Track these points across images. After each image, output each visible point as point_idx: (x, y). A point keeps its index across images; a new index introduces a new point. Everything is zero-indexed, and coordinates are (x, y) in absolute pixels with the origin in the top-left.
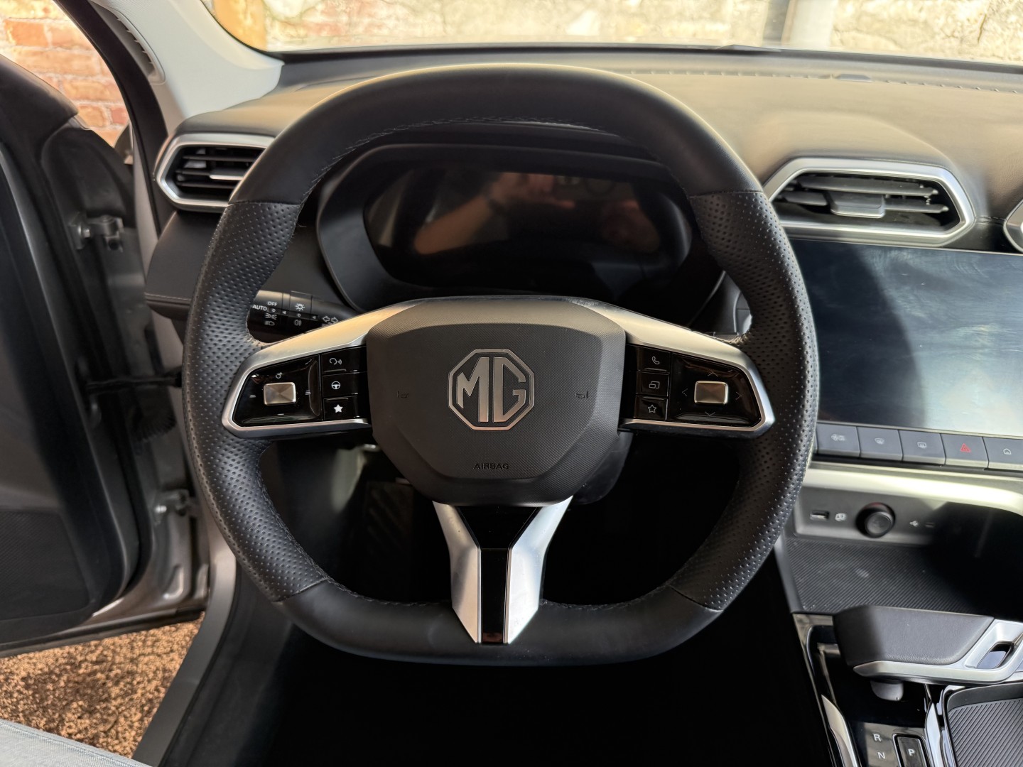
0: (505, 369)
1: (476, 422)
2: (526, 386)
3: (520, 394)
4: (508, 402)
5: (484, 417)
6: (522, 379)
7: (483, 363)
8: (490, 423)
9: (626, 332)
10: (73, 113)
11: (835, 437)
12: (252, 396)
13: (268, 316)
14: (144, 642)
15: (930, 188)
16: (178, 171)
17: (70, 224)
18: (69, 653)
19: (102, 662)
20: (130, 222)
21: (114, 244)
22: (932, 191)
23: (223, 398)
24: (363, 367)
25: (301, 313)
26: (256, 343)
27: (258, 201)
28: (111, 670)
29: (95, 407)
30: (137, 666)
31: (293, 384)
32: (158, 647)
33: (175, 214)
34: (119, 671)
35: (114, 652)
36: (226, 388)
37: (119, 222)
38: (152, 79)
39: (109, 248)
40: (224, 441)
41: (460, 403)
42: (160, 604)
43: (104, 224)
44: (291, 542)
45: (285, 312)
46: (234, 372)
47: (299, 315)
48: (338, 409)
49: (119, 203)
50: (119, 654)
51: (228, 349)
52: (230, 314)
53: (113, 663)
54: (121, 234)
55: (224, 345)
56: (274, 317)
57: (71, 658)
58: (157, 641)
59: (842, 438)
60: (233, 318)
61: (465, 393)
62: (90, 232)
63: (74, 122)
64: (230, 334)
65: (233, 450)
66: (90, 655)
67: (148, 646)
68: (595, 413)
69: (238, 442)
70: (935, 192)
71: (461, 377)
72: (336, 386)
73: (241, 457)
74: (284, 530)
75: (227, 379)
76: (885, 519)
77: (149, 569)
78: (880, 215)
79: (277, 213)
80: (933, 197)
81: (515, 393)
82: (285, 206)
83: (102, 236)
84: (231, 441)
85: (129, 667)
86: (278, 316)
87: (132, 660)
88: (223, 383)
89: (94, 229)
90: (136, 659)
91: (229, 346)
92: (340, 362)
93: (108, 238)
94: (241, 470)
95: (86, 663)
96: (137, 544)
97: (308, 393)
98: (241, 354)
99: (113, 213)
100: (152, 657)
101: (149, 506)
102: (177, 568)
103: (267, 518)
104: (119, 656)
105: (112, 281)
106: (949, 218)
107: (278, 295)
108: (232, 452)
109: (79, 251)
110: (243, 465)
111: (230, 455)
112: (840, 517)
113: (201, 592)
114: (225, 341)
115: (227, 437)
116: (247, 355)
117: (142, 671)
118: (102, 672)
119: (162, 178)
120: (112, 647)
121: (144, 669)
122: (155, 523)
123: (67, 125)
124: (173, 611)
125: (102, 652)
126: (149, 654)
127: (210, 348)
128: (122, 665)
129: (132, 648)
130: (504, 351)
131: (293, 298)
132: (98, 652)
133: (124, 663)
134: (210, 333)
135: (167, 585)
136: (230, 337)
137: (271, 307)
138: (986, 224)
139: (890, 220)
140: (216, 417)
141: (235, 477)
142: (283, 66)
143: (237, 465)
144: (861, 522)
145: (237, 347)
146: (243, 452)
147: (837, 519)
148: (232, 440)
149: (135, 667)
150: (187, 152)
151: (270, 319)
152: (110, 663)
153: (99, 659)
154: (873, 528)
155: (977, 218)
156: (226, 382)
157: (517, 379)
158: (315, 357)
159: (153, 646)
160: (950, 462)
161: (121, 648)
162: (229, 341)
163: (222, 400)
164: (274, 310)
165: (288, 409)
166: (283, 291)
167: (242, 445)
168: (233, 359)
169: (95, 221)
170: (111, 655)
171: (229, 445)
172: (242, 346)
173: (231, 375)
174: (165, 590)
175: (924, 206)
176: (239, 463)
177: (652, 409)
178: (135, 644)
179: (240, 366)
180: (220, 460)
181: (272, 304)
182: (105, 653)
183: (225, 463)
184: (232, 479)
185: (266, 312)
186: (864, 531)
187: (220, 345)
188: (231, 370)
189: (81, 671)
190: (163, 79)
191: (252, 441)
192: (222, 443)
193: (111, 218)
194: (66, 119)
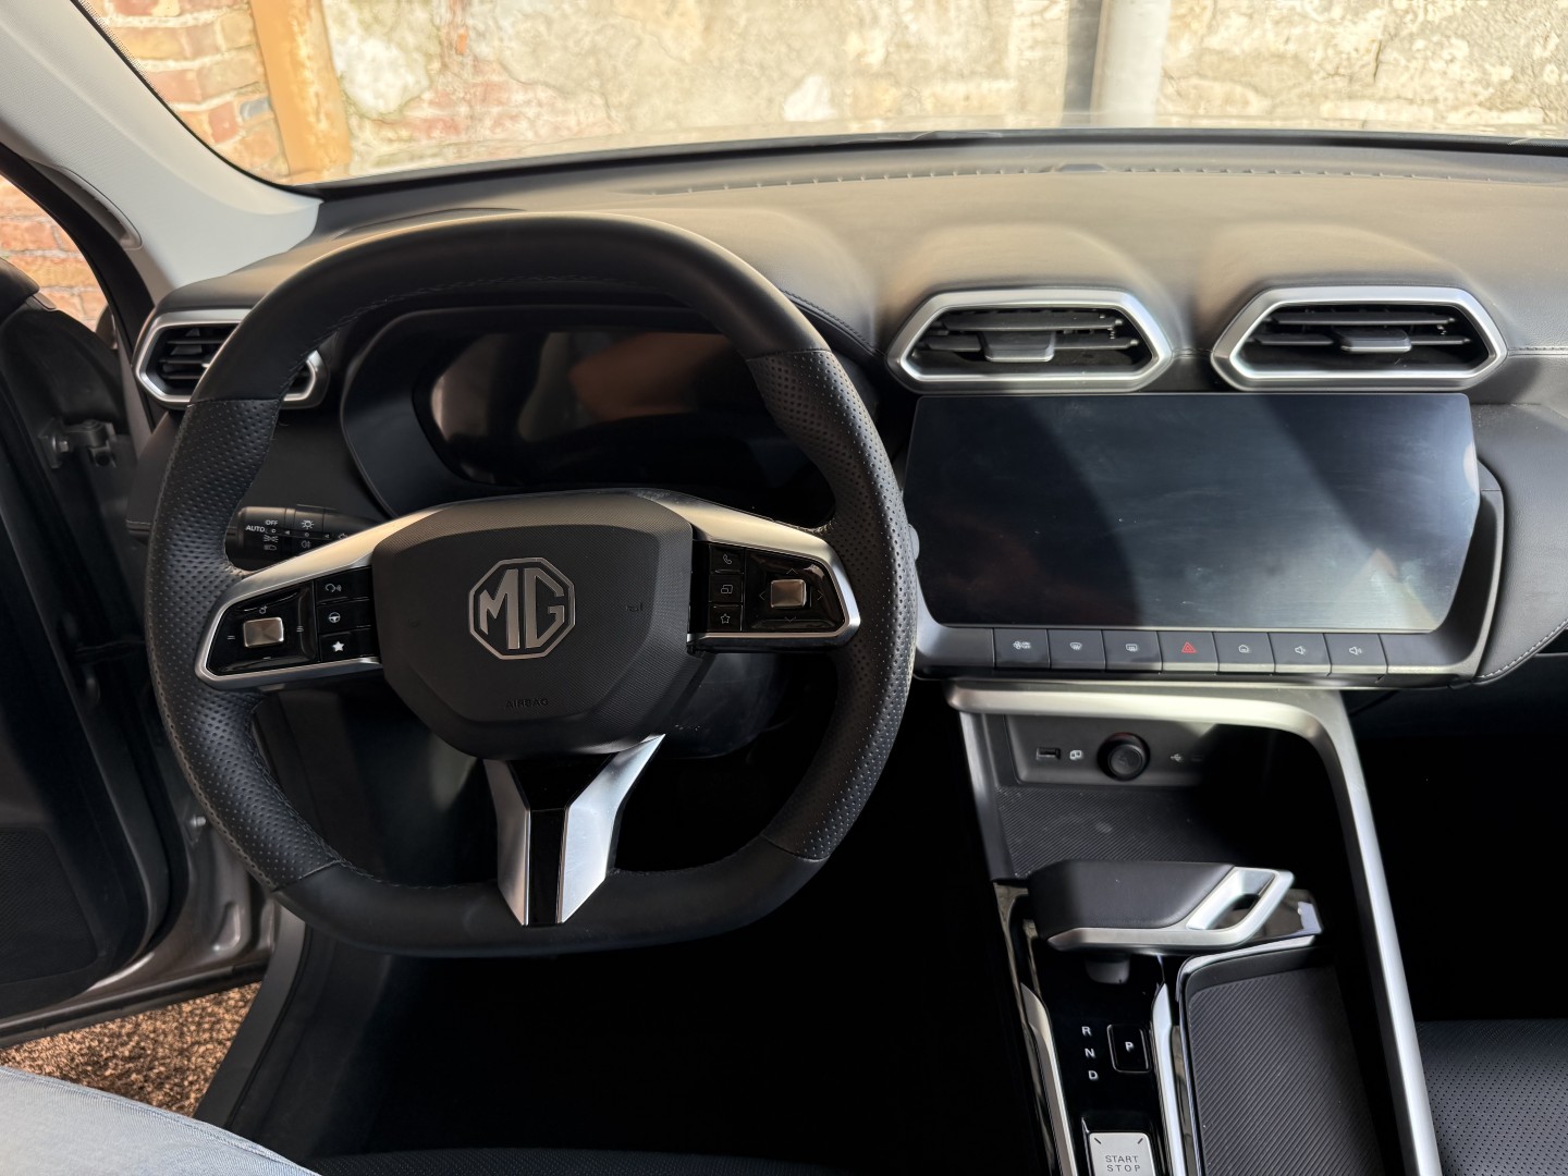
0: (539, 582)
1: (504, 650)
2: (564, 601)
3: (558, 611)
4: (544, 621)
5: (513, 642)
6: (559, 592)
7: (510, 578)
8: (523, 650)
9: (693, 527)
10: (31, 290)
11: (1018, 645)
12: (231, 637)
13: (267, 538)
14: (199, 1024)
15: (1112, 318)
16: (163, 361)
17: (40, 436)
18: (90, 1048)
19: (140, 1057)
20: (123, 427)
21: (103, 459)
22: (1114, 321)
23: (195, 642)
24: (369, 590)
25: (309, 531)
26: (236, 571)
27: (223, 399)
28: (151, 1069)
29: (91, 682)
30: (189, 1060)
31: (279, 619)
32: (219, 1031)
33: (166, 414)
34: (162, 1069)
35: (155, 1041)
36: (199, 629)
37: (110, 428)
38: (124, 243)
39: (97, 465)
40: (199, 696)
41: (484, 627)
42: (208, 960)
43: (90, 432)
44: (294, 818)
45: (288, 532)
46: (209, 609)
47: (307, 535)
48: (338, 647)
49: (109, 404)
50: (162, 1044)
51: (200, 582)
52: (200, 538)
53: (155, 1058)
54: (112, 445)
55: (194, 577)
56: (275, 539)
57: (93, 1055)
58: (218, 1022)
59: (1027, 645)
60: (204, 543)
61: (488, 612)
62: (69, 444)
63: (31, 303)
64: (201, 563)
65: (212, 705)
66: (121, 1049)
67: (204, 1031)
68: (653, 628)
69: (217, 696)
70: (1119, 322)
71: (484, 596)
72: (335, 618)
73: (223, 715)
74: (283, 804)
75: (200, 618)
76: (1135, 753)
77: (186, 908)
78: (1048, 358)
79: (248, 411)
80: (1117, 328)
81: (552, 610)
82: (258, 402)
83: (88, 448)
84: (208, 695)
85: (177, 1062)
86: (280, 538)
87: (181, 1052)
88: (195, 624)
89: (72, 439)
90: (187, 1050)
91: (201, 578)
92: (339, 588)
93: (94, 451)
94: (224, 731)
95: (114, 1061)
96: (166, 871)
97: (300, 629)
98: (216, 587)
99: (100, 416)
100: (210, 1046)
101: (181, 819)
102: (229, 906)
103: (260, 788)
104: (162, 1047)
105: (104, 510)
106: (1141, 354)
107: (279, 511)
108: (210, 709)
109: (55, 471)
110: (227, 724)
111: (208, 712)
112: (1076, 755)
113: (266, 941)
114: (195, 572)
115: (203, 690)
116: (224, 587)
117: (196, 1067)
118: (138, 1072)
119: (141, 371)
120: (152, 1036)
121: (199, 1064)
122: (191, 843)
123: (24, 307)
124: (229, 969)
125: (138, 1043)
126: (206, 1042)
127: (176, 582)
128: (168, 1061)
129: (182, 1034)
130: (536, 559)
131: (299, 513)
132: (132, 1044)
133: (169, 1057)
134: (175, 563)
135: (217, 932)
136: (201, 567)
137: (270, 527)
138: (1189, 358)
139: (1059, 364)
140: (187, 666)
141: (216, 739)
142: (321, 206)
143: (218, 725)
144: (1102, 760)
145: (212, 579)
146: (226, 709)
147: (1072, 758)
148: (210, 693)
149: (186, 1063)
150: (168, 335)
151: (270, 543)
152: (149, 1059)
153: (133, 1054)
154: (1119, 766)
155: (1177, 349)
156: (198, 623)
157: (553, 593)
158: (306, 584)
159: (211, 1030)
160: (1170, 666)
161: (165, 1034)
162: (200, 572)
163: (194, 645)
164: (273, 531)
165: (275, 651)
166: (286, 506)
167: (223, 699)
168: (207, 593)
169: (76, 429)
170: (151, 1046)
171: (206, 700)
172: (217, 577)
173: (205, 613)
174: (215, 939)
175: (1108, 341)
176: (220, 721)
177: (725, 619)
178: (185, 1029)
179: (216, 602)
180: (195, 719)
181: (271, 522)
182: (142, 1044)
183: (203, 722)
184: (212, 741)
185: (264, 533)
186: (1109, 773)
187: (189, 577)
188: (204, 607)
189: (108, 1073)
190: (139, 242)
191: (237, 694)
192: (196, 697)
193: (97, 423)
194: (23, 300)
